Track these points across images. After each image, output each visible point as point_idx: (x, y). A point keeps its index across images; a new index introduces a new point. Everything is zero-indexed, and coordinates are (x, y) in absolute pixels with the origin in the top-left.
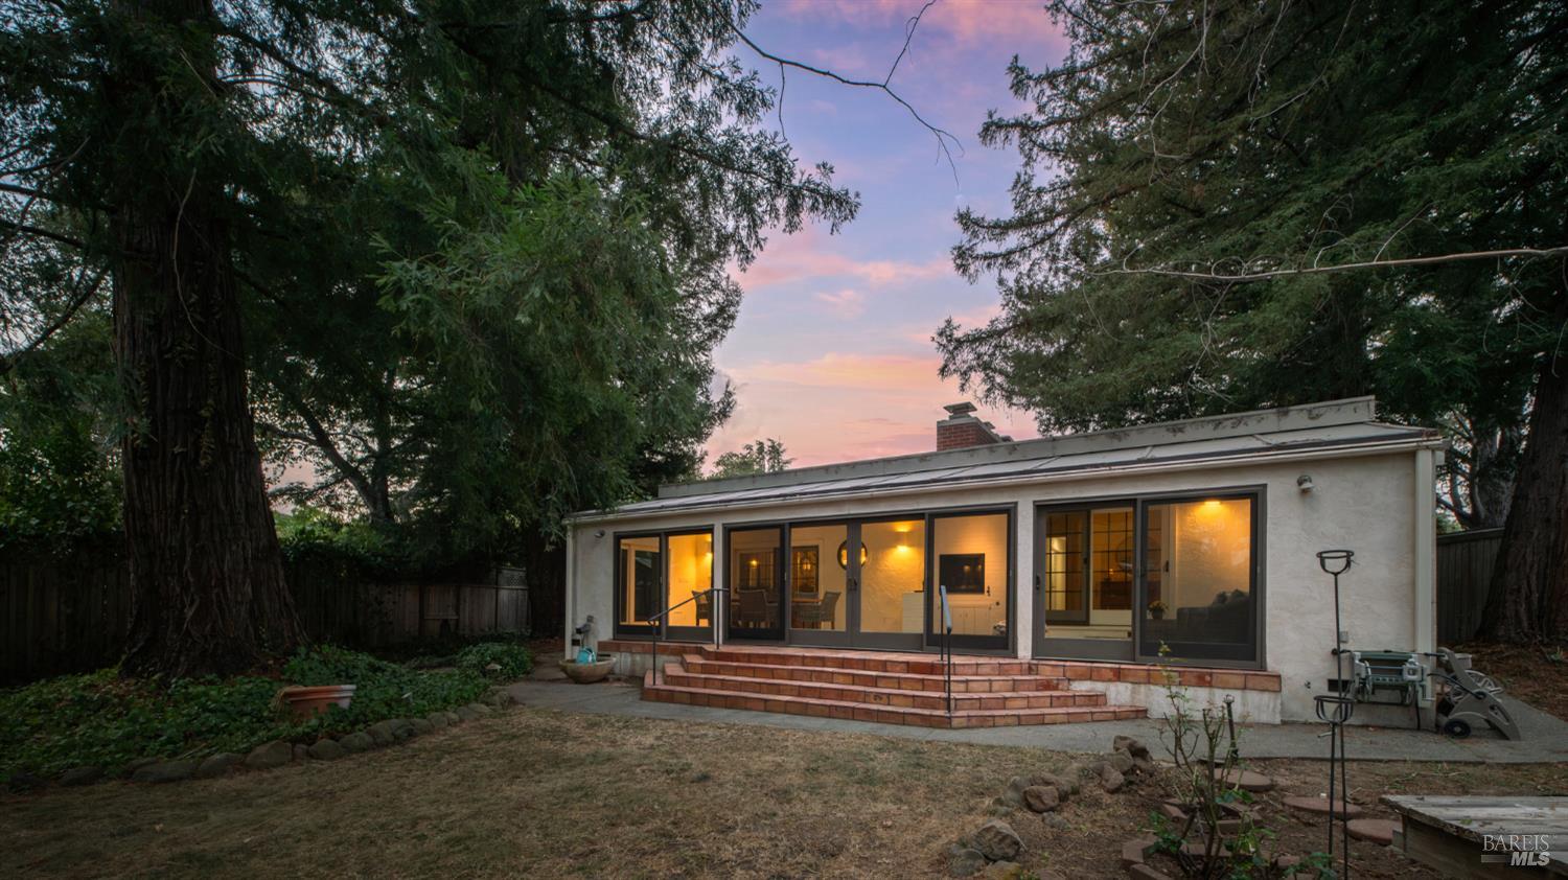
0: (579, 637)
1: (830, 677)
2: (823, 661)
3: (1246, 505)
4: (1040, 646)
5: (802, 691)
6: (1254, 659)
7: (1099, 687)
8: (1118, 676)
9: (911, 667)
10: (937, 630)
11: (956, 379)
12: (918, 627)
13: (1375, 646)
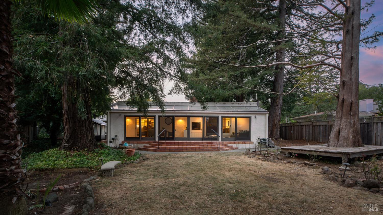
0: (112, 141)
3: (249, 118)
4: (222, 139)
6: (250, 140)
7: (232, 145)
8: (235, 143)
10: (205, 137)
13: (263, 138)
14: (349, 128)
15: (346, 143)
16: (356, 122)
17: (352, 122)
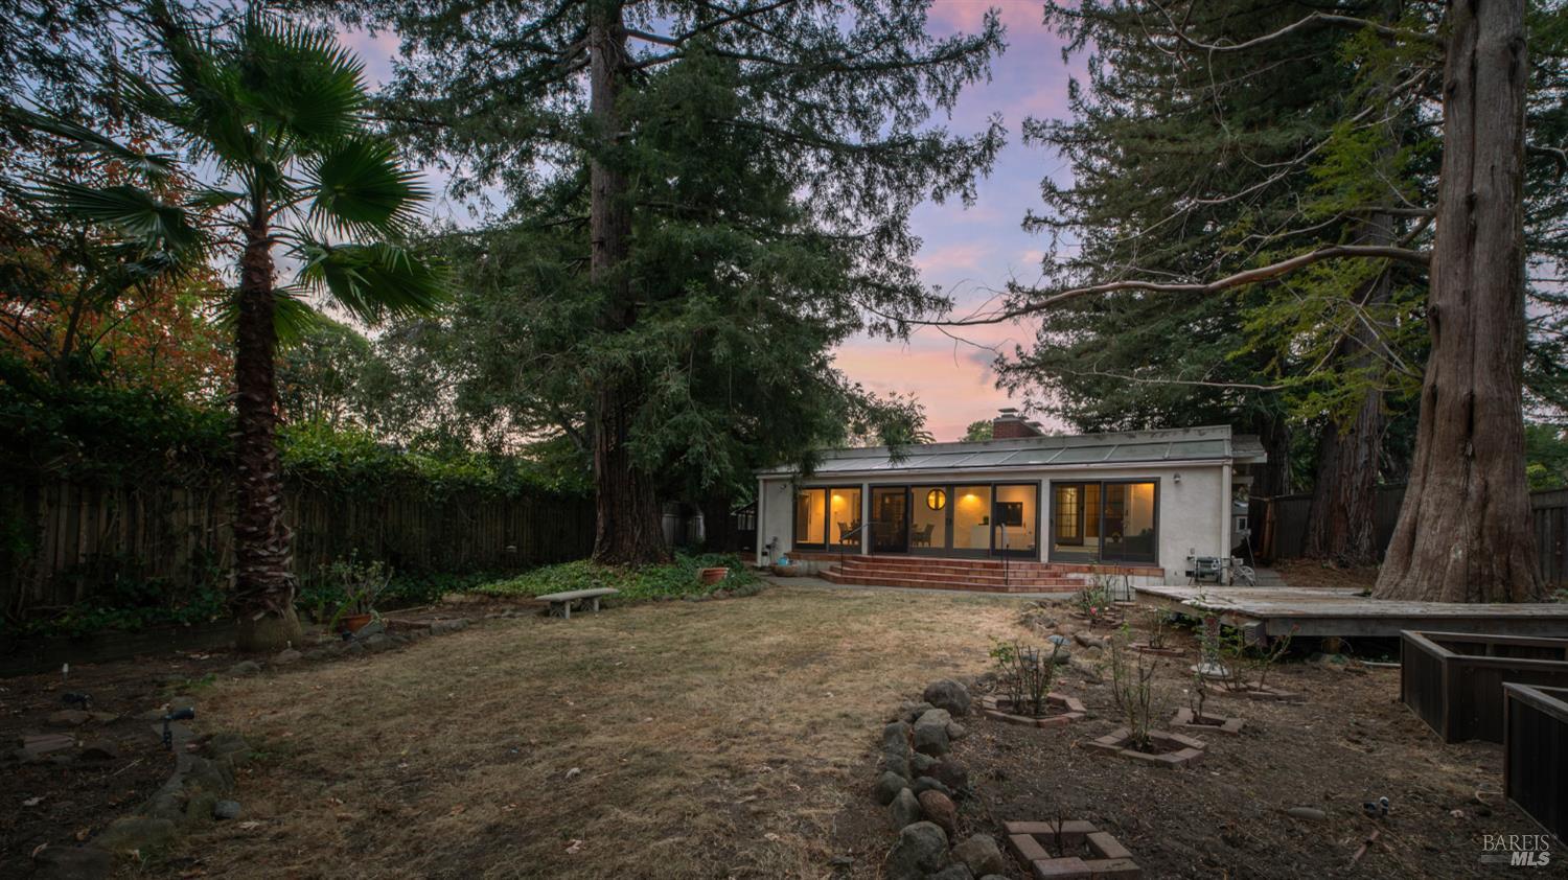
0: (767, 550)
1: (943, 570)
2: (937, 563)
3: (1153, 485)
4: (1052, 556)
5: (928, 578)
6: (1153, 561)
7: (1081, 576)
8: (1090, 570)
9: (985, 565)
10: (998, 547)
11: (1005, 390)
12: (987, 546)
13: (1204, 555)
14: (1454, 517)
15: (1425, 583)
16: (1493, 488)
17: (1472, 488)
